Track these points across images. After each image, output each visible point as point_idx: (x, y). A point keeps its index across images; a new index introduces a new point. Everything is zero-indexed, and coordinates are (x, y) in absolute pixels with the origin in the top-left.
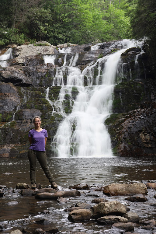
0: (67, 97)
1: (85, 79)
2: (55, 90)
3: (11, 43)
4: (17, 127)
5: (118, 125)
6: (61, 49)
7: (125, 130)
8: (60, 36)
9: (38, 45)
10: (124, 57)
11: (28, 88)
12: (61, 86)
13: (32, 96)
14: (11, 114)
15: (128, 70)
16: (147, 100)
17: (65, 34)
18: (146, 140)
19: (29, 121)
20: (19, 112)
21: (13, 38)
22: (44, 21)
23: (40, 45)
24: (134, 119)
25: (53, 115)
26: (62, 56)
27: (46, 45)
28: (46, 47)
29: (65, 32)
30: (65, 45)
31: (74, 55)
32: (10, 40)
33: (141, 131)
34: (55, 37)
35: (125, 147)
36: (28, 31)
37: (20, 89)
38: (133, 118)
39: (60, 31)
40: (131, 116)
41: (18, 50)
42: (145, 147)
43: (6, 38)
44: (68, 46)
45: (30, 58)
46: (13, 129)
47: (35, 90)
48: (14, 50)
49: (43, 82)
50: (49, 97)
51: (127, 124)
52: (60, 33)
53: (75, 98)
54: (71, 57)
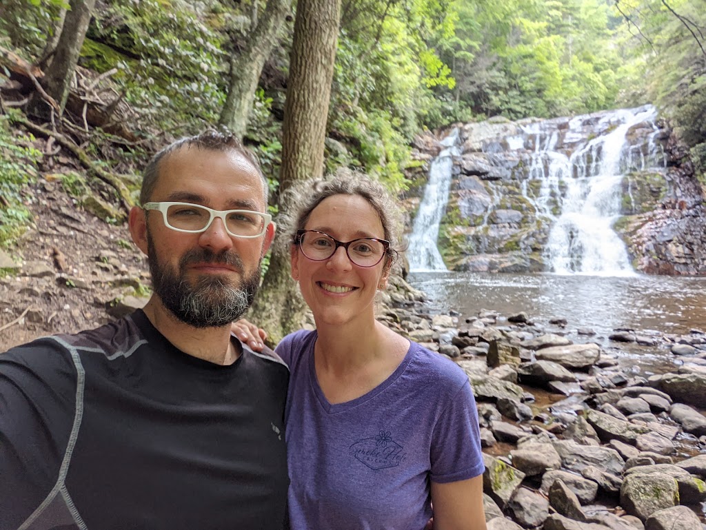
0: (553, 194)
1: (575, 169)
2: (535, 184)
3: (456, 121)
4: (492, 233)
5: (634, 232)
6: (525, 126)
7: (646, 239)
8: (518, 108)
9: (494, 123)
10: (630, 137)
11: (497, 182)
12: (541, 179)
13: (504, 193)
14: (482, 217)
15: (639, 155)
16: (669, 197)
17: (524, 105)
18: (678, 253)
19: (507, 225)
20: (492, 214)
21: (459, 115)
22: (496, 88)
23: (497, 123)
24: (657, 223)
25: (538, 219)
26: (533, 137)
27: (505, 122)
28: (505, 124)
29: (524, 102)
30: (528, 120)
31: (551, 136)
32: (455, 118)
33: (670, 241)
34: (510, 110)
35: (650, 262)
36: (473, 104)
37: (487, 184)
38: (654, 223)
39: (517, 101)
40: (651, 219)
41: (467, 131)
42: (676, 263)
43: (450, 115)
44: (534, 122)
45: (488, 142)
46: (488, 237)
47: (507, 185)
48: (461, 131)
49: (516, 174)
50: (528, 194)
51: (646, 230)
52: (518, 104)
53: (563, 195)
54: (545, 138)
